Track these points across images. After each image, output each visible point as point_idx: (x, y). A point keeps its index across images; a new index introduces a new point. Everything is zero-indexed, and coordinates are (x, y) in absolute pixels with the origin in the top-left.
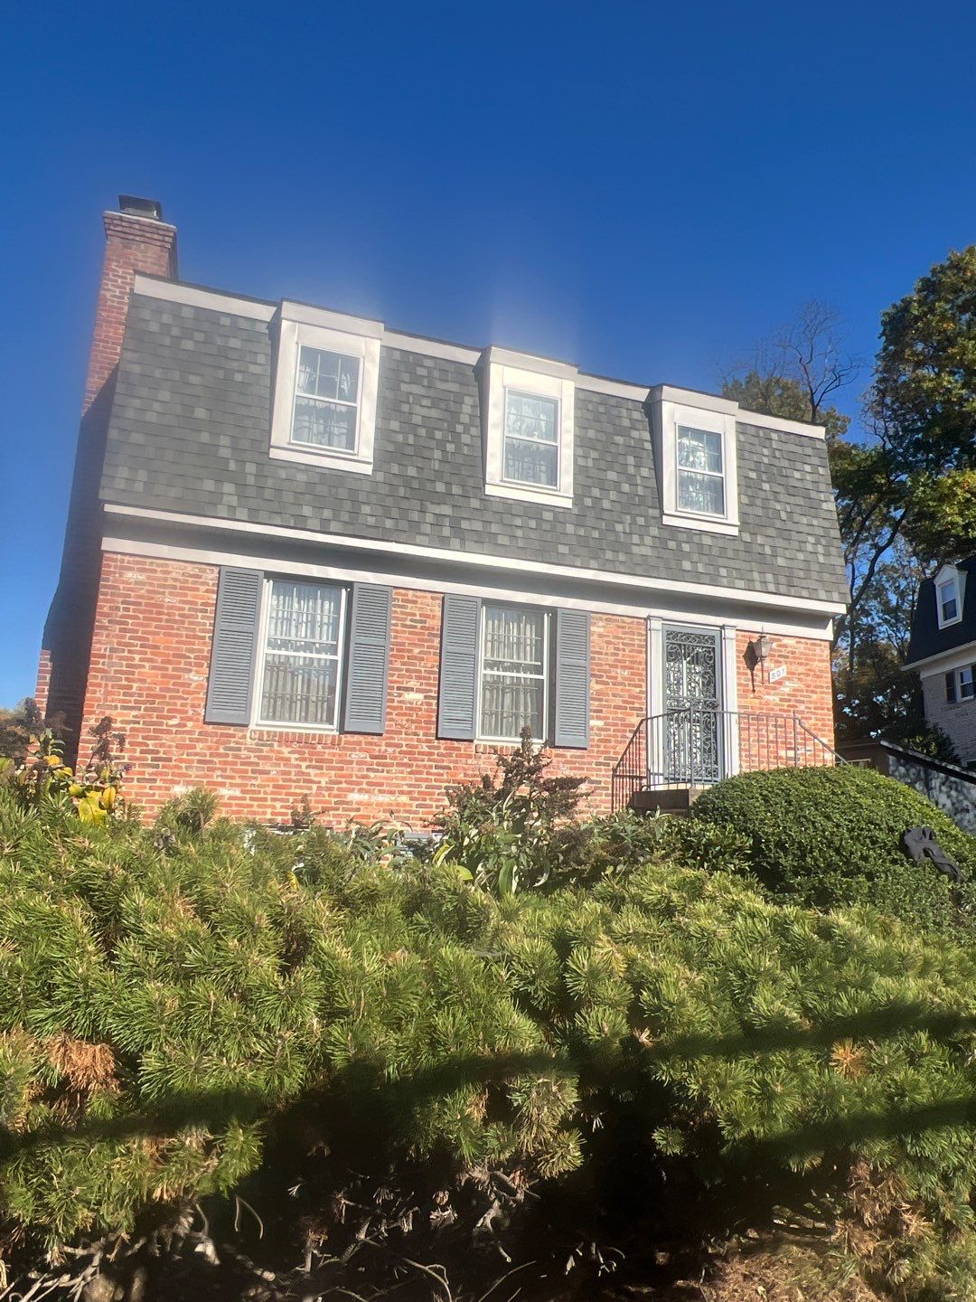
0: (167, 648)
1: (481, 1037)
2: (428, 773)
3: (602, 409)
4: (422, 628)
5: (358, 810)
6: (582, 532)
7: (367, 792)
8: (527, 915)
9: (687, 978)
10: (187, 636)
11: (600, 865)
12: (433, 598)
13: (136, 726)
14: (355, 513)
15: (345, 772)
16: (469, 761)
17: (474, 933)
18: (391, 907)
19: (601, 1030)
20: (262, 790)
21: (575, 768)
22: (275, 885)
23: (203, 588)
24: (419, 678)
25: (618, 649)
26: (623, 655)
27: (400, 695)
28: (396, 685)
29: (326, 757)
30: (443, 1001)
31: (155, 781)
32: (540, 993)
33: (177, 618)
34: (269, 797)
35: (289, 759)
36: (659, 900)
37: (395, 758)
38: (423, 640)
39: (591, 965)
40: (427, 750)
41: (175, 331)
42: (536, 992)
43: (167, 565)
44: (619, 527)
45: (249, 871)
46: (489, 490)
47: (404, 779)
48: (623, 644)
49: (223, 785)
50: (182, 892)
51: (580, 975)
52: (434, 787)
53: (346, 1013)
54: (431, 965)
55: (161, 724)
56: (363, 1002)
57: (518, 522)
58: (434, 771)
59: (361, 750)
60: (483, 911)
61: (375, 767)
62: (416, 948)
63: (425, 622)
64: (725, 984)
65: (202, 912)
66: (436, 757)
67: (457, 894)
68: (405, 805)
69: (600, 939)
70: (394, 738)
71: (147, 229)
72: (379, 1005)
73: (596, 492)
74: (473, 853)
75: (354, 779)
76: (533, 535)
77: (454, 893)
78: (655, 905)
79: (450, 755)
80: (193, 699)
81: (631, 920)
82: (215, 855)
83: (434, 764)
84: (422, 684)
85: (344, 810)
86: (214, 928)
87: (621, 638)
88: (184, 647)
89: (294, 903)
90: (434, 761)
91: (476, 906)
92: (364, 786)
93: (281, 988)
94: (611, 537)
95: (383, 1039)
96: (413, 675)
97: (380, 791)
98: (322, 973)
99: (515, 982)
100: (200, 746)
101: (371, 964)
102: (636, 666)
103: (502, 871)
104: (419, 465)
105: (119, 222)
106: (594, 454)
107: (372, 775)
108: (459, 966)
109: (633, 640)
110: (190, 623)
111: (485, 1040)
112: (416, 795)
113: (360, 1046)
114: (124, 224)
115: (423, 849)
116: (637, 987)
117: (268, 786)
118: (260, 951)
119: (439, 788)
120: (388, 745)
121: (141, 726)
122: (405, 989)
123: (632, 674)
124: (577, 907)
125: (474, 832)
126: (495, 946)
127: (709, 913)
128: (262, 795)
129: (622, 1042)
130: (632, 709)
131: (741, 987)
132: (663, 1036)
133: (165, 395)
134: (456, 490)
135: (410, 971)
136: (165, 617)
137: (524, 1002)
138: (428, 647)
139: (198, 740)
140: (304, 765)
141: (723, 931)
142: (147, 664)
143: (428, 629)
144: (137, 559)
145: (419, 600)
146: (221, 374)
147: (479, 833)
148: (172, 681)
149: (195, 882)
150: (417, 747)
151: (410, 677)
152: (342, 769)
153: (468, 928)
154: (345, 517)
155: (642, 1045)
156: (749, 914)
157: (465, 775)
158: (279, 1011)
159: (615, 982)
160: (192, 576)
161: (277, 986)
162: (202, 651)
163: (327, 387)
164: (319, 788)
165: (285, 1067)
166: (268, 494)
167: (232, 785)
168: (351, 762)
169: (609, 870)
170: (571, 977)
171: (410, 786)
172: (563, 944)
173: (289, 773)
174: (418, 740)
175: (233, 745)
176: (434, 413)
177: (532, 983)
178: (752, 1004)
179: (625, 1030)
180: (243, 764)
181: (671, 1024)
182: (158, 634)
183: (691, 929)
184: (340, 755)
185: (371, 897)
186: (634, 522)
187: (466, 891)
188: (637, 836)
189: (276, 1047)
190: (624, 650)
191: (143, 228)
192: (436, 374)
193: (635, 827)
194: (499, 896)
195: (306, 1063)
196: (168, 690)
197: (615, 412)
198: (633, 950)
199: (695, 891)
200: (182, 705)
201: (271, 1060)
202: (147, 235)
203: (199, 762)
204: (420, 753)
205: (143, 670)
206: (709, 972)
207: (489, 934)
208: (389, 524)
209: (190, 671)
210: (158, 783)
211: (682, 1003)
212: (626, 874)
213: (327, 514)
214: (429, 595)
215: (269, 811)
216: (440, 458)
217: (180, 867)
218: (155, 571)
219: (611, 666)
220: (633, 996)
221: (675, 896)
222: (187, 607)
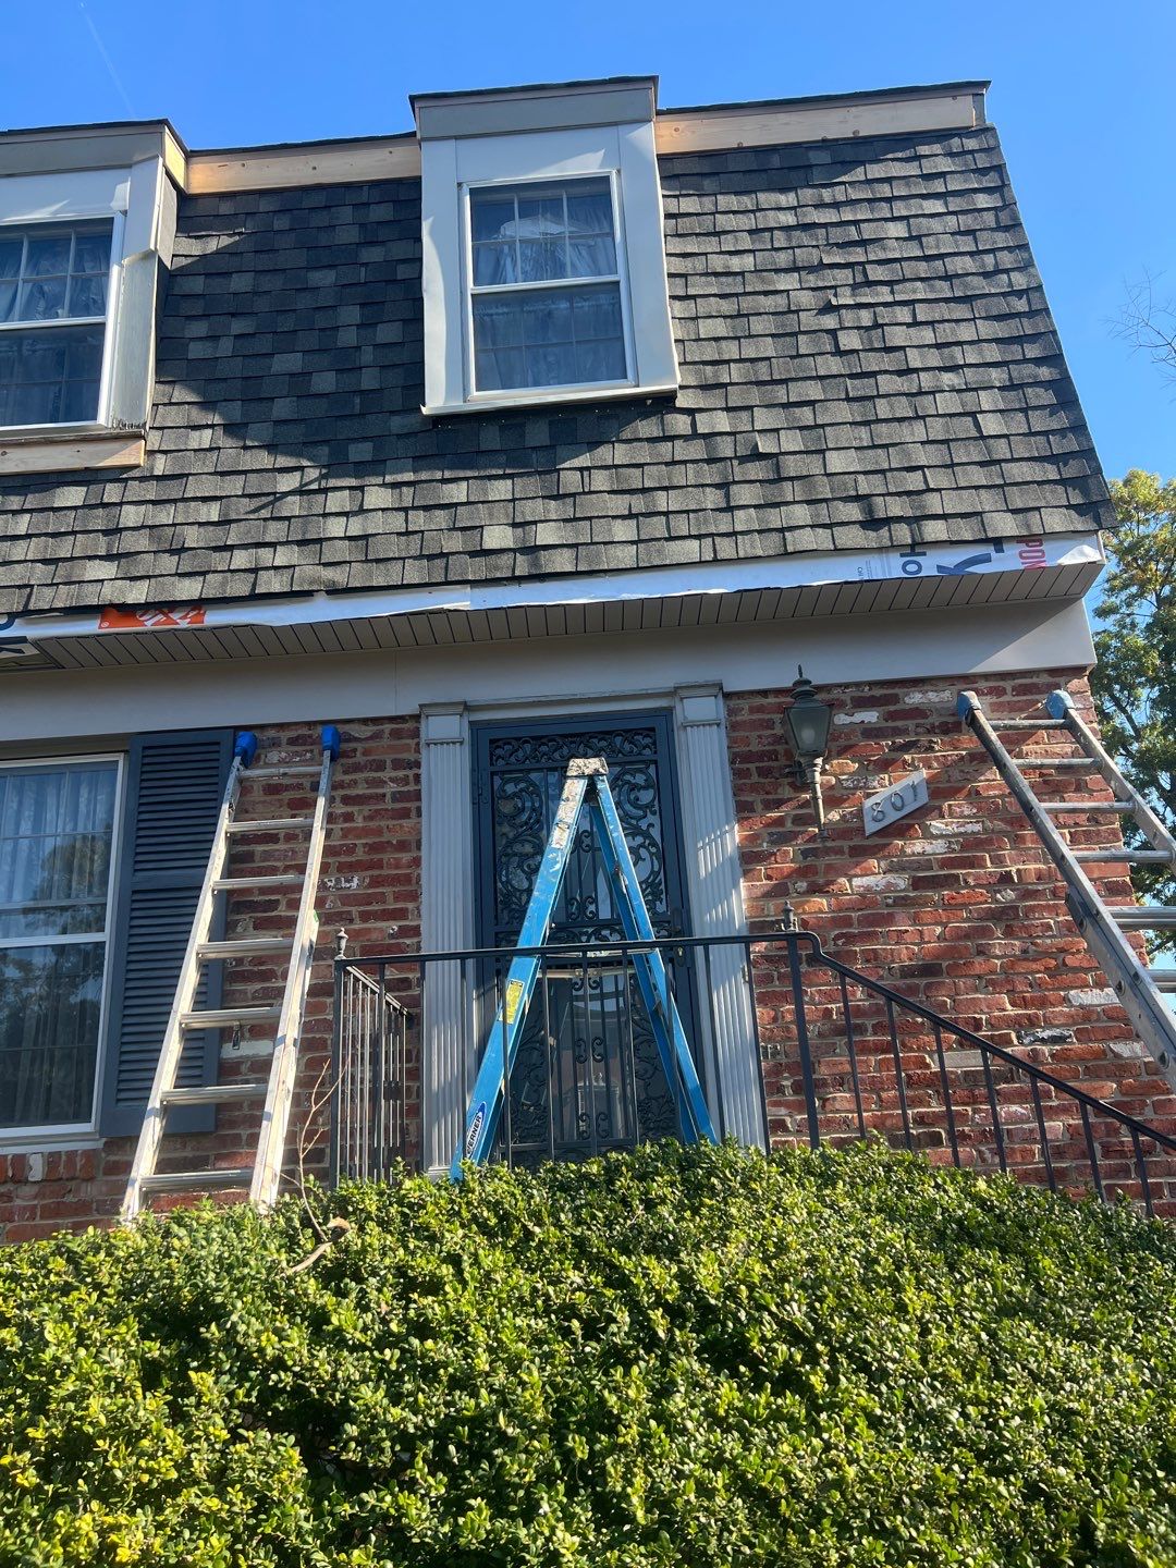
6: (166, 516)
76: (14, 552)
102: (386, 857)
109: (381, 783)
197: (318, 220)
219: (302, 869)
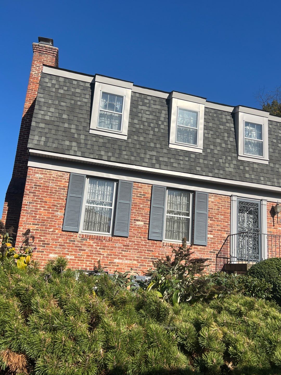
0: (50, 202)
1: (165, 361)
2: (145, 253)
3: (215, 115)
4: (144, 197)
5: (118, 266)
6: (206, 162)
7: (121, 259)
8: (183, 312)
9: (248, 342)
10: (57, 198)
11: (213, 294)
12: (148, 186)
13: (37, 231)
14: (120, 154)
15: (113, 251)
16: (160, 249)
17: (163, 319)
18: (131, 307)
19: (213, 361)
20: (82, 257)
21: (202, 253)
22: (88, 296)
23: (64, 181)
24: (142, 216)
25: (219, 208)
26: (221, 210)
27: (135, 222)
28: (133, 219)
29: (107, 245)
30: (150, 345)
31: (43, 252)
32: (188, 344)
33: (54, 191)
34: (85, 259)
35: (92, 246)
36: (236, 310)
37: (132, 246)
38: (144, 202)
39: (209, 335)
40: (144, 244)
41: (57, 86)
42: (187, 344)
43: (51, 172)
44: (221, 161)
45: (79, 290)
46: (171, 146)
47: (135, 254)
48: (221, 205)
49: (68, 254)
50: (53, 297)
51: (205, 339)
52: (146, 258)
53: (113, 348)
54: (146, 331)
55: (47, 231)
56: (120, 344)
57: (181, 158)
58: (147, 252)
59: (120, 243)
60: (166, 310)
61: (125, 249)
62: (141, 323)
63: (145, 195)
64: (263, 346)
65: (61, 305)
66: (148, 246)
67: (157, 303)
68: (135, 264)
69: (212, 324)
70: (132, 239)
71: (48, 49)
72: (126, 345)
73: (212, 147)
74: (163, 286)
75: (117, 254)
76: (187, 163)
77: (156, 302)
78: (235, 311)
79: (153, 246)
80: (58, 222)
81: (225, 317)
82: (66, 283)
83: (147, 249)
84: (143, 218)
85: (113, 265)
86: (65, 311)
87: (221, 203)
88: (56, 202)
89: (95, 303)
90: (147, 248)
91: (164, 308)
92: (120, 257)
93: (89, 336)
94: (217, 164)
95: (127, 359)
96: (140, 215)
97: (126, 259)
98: (105, 332)
99: (179, 339)
100: (60, 239)
101: (123, 329)
102: (226, 214)
103: (174, 294)
104: (145, 136)
105: (38, 47)
106: (211, 132)
107: (123, 252)
108: (157, 332)
109: (225, 204)
110: (59, 193)
111: (167, 362)
112: (140, 261)
113: (118, 361)
114: (40, 47)
115: (143, 284)
116: (228, 345)
117: (85, 255)
118: (82, 321)
119: (149, 258)
120: (130, 241)
121: (39, 231)
122: (136, 339)
123: (225, 217)
124: (203, 310)
125: (163, 278)
126: (171, 324)
127: (256, 316)
128: (82, 259)
129: (221, 367)
130: (224, 231)
131: (270, 348)
132: (238, 366)
133: (52, 110)
134: (158, 146)
135: (138, 333)
136: (49, 191)
137: (182, 348)
138: (146, 205)
139: (59, 237)
140: (98, 248)
141: (262, 324)
142: (42, 208)
143: (146, 198)
144: (40, 169)
145: (143, 187)
146: (73, 102)
147: (165, 279)
148: (51, 215)
149: (58, 293)
150: (140, 242)
151: (139, 216)
152: (112, 250)
153: (161, 317)
154: (116, 155)
155: (229, 369)
156: (273, 318)
157: (159, 254)
158: (88, 345)
159: (219, 342)
160: (59, 176)
161: (88, 335)
162: (62, 204)
163: (111, 106)
164: (103, 257)
165: (89, 368)
166: (89, 146)
167: (71, 255)
168: (116, 247)
169: (216, 296)
170: (201, 339)
171: (138, 257)
172: (198, 325)
173: (93, 251)
174: (141, 240)
175: (72, 239)
176: (151, 117)
177: (185, 340)
178: (274, 354)
179: (222, 362)
180: (76, 247)
181: (241, 361)
182: (47, 197)
183: (250, 322)
184: (112, 244)
185: (124, 302)
186: (226, 158)
187: (160, 302)
188: (227, 283)
189: (86, 359)
190: (222, 208)
191: (47, 49)
192: (152, 102)
193: (226, 279)
194: (173, 304)
195: (98, 367)
196: (49, 218)
197: (220, 116)
198: (226, 329)
199: (251, 307)
200: (54, 224)
201: (84, 364)
202: (48, 51)
203: (60, 245)
204: (142, 245)
205: (40, 210)
206: (257, 340)
207: (169, 320)
208: (133, 158)
209: (58, 211)
210: (44, 253)
211: (246, 353)
212: (223, 298)
213: (110, 154)
214: (147, 185)
215: (85, 265)
216: (152, 134)
217: (53, 287)
218: (46, 174)
219: (216, 214)
220: (226, 348)
221: (243, 308)
222: (58, 187)
